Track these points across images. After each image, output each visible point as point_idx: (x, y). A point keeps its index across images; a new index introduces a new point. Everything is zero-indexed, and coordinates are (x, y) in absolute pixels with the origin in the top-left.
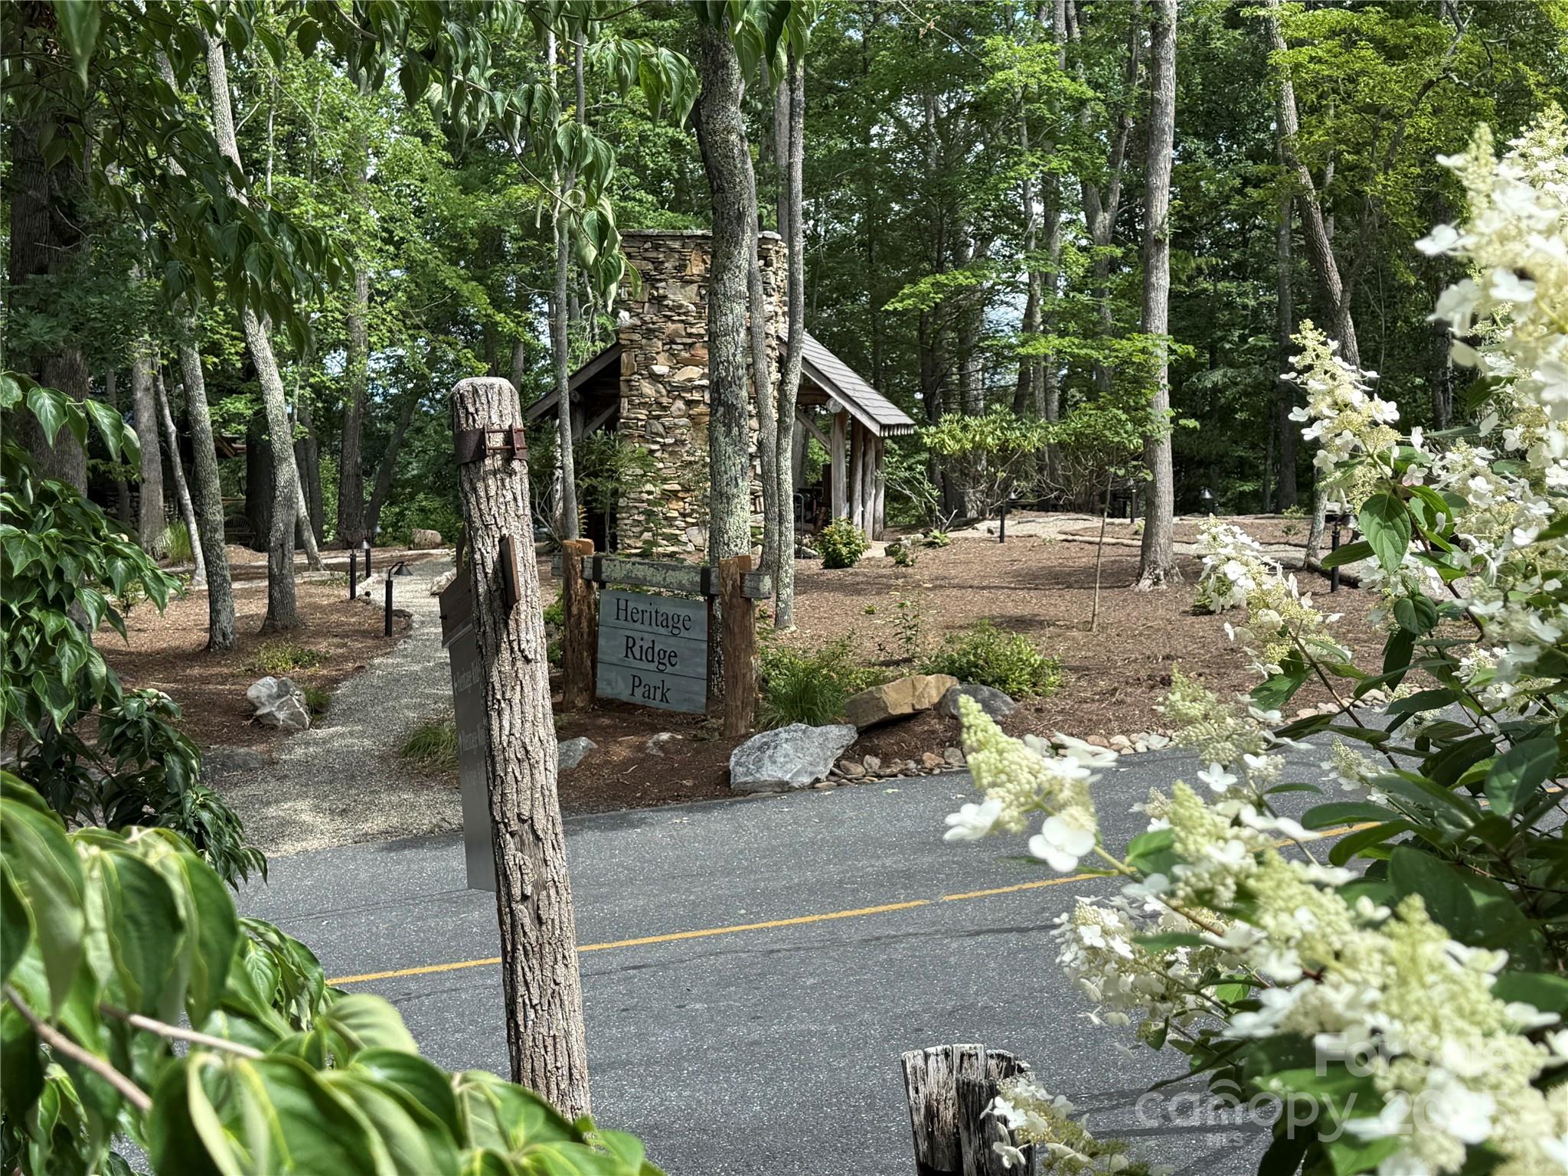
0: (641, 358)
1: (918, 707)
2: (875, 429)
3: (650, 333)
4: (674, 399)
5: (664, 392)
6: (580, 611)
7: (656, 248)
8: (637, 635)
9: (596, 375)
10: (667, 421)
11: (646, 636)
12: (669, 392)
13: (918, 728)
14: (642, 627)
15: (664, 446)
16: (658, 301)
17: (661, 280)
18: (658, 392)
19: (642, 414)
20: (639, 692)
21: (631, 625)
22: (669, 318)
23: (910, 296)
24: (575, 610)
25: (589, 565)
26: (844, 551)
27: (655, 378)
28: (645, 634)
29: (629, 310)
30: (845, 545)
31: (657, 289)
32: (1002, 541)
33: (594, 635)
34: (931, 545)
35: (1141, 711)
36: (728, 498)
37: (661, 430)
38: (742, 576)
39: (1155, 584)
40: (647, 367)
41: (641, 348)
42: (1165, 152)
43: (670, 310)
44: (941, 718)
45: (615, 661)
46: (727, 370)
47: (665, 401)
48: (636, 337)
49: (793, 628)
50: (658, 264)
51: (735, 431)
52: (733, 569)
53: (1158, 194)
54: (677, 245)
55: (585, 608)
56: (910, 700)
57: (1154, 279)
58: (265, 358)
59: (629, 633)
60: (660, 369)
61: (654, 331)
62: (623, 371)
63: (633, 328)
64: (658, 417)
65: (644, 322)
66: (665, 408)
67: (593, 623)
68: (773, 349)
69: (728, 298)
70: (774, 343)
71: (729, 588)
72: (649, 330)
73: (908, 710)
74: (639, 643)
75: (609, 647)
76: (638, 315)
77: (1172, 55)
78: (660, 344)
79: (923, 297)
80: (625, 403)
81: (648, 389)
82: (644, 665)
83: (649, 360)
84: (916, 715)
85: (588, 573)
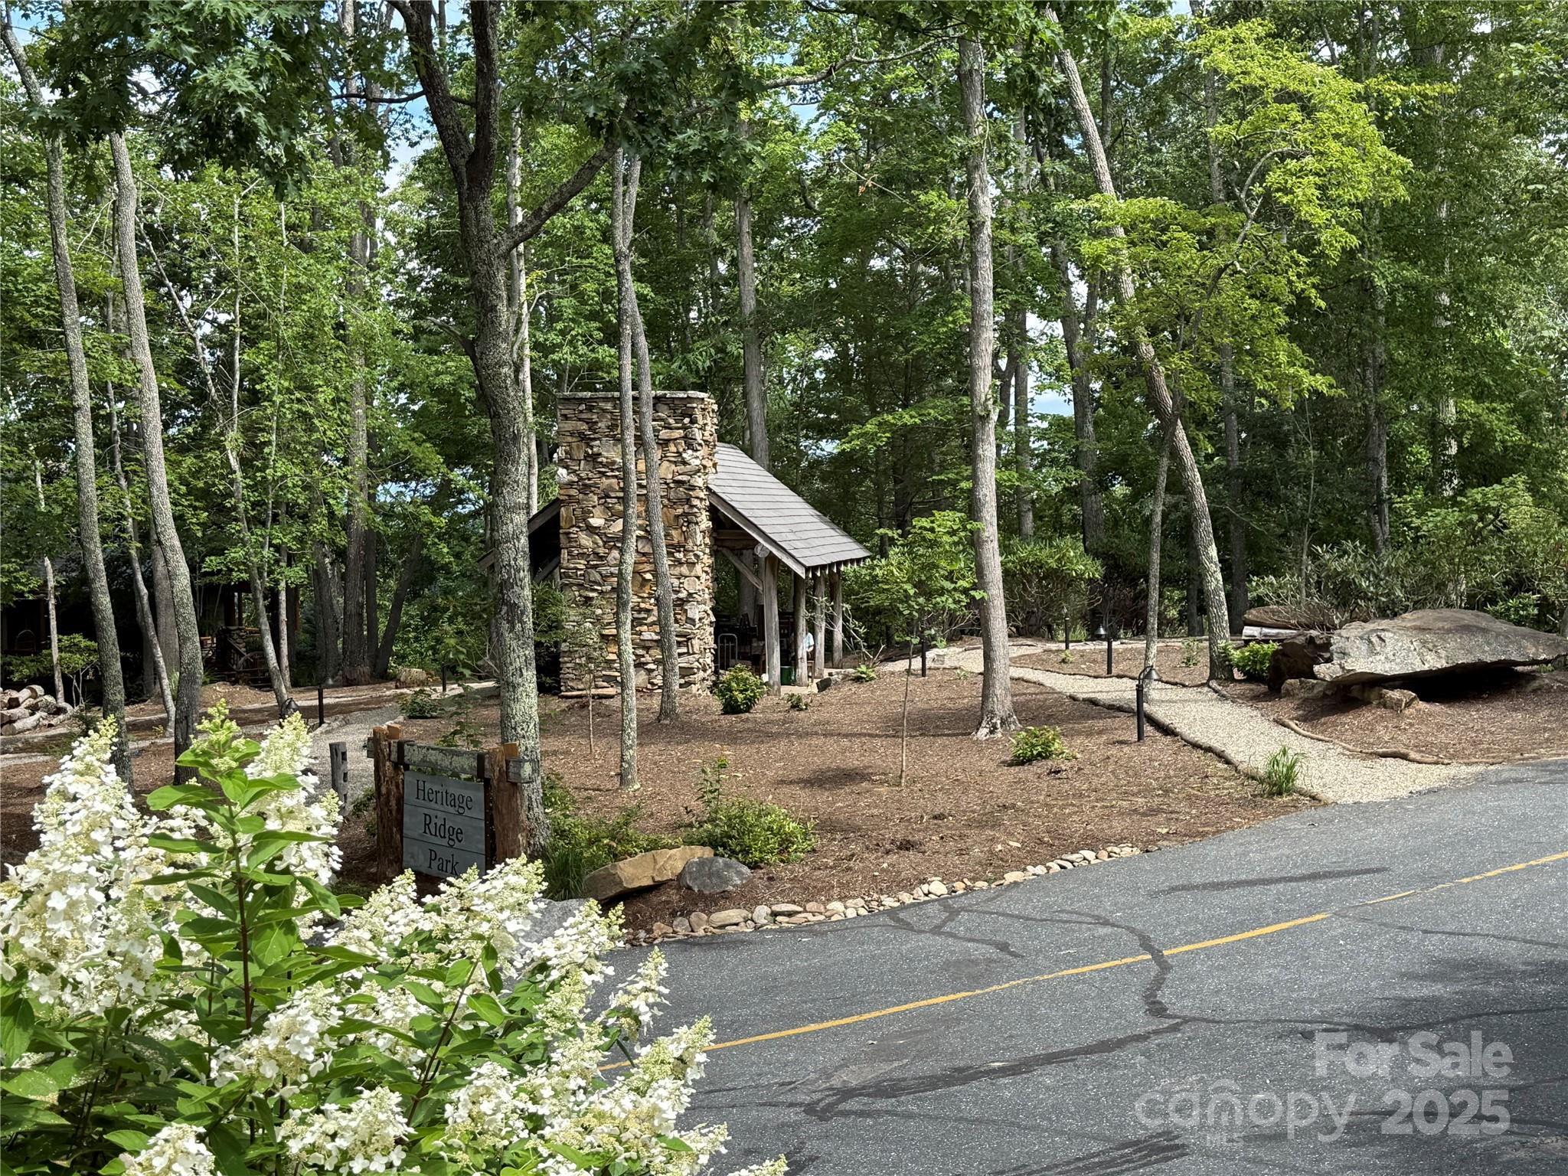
0: (578, 512)
1: (658, 879)
2: (801, 572)
3: (586, 489)
4: (610, 549)
5: (601, 543)
6: (389, 791)
7: (590, 409)
8: (432, 813)
9: (540, 528)
10: (604, 570)
11: (439, 814)
12: (605, 543)
13: (655, 898)
14: (436, 806)
15: (601, 593)
16: (593, 458)
17: (595, 439)
18: (595, 543)
19: (581, 564)
20: (435, 864)
21: (427, 803)
22: (603, 474)
23: (858, 437)
24: (384, 790)
25: (394, 749)
26: (740, 697)
27: (592, 530)
28: (440, 812)
29: (567, 467)
30: (741, 692)
31: (592, 447)
32: (924, 675)
33: (400, 811)
34: (858, 679)
35: (865, 878)
36: (514, 687)
37: (598, 577)
38: (507, 763)
39: (991, 732)
40: (584, 520)
41: (578, 503)
42: (984, 336)
43: (604, 466)
44: (679, 888)
45: (416, 836)
46: (509, 572)
47: (601, 551)
48: (573, 492)
49: (636, 787)
50: (592, 424)
51: (518, 626)
52: (499, 757)
53: (981, 374)
54: (609, 406)
55: (393, 788)
56: (650, 873)
57: (980, 452)
58: (172, 547)
59: (426, 811)
60: (596, 521)
61: (590, 486)
62: (562, 524)
63: (571, 484)
64: (595, 567)
65: (581, 479)
66: (601, 558)
67: (400, 800)
68: (701, 500)
69: (508, 510)
70: (702, 495)
71: (497, 773)
72: (585, 485)
73: (647, 882)
74: (434, 820)
75: (412, 823)
76: (575, 471)
77: (987, 248)
78: (596, 498)
79: (872, 437)
80: (564, 554)
81: (585, 540)
82: (438, 840)
83: (586, 513)
84: (656, 887)
85: (394, 756)
